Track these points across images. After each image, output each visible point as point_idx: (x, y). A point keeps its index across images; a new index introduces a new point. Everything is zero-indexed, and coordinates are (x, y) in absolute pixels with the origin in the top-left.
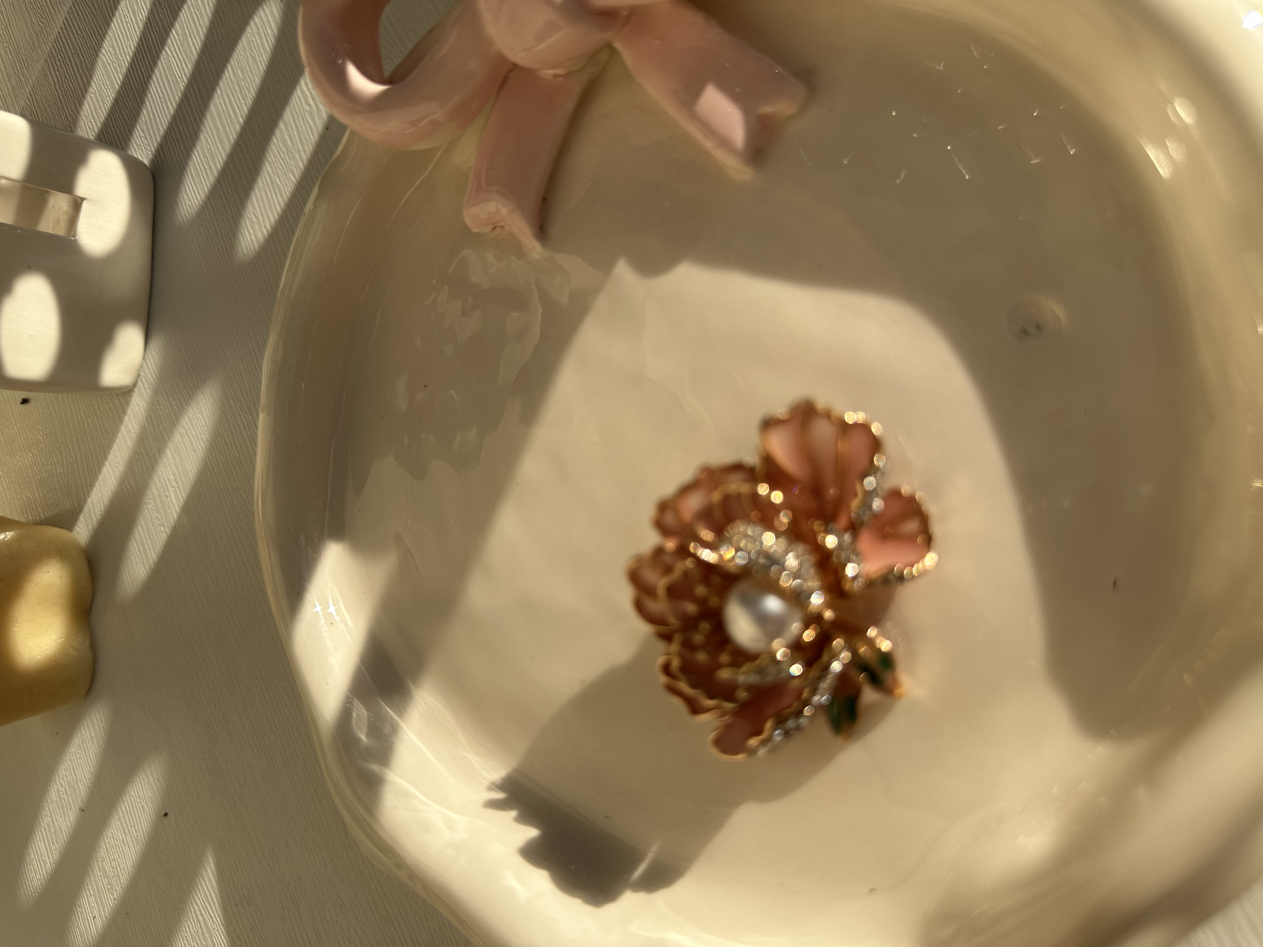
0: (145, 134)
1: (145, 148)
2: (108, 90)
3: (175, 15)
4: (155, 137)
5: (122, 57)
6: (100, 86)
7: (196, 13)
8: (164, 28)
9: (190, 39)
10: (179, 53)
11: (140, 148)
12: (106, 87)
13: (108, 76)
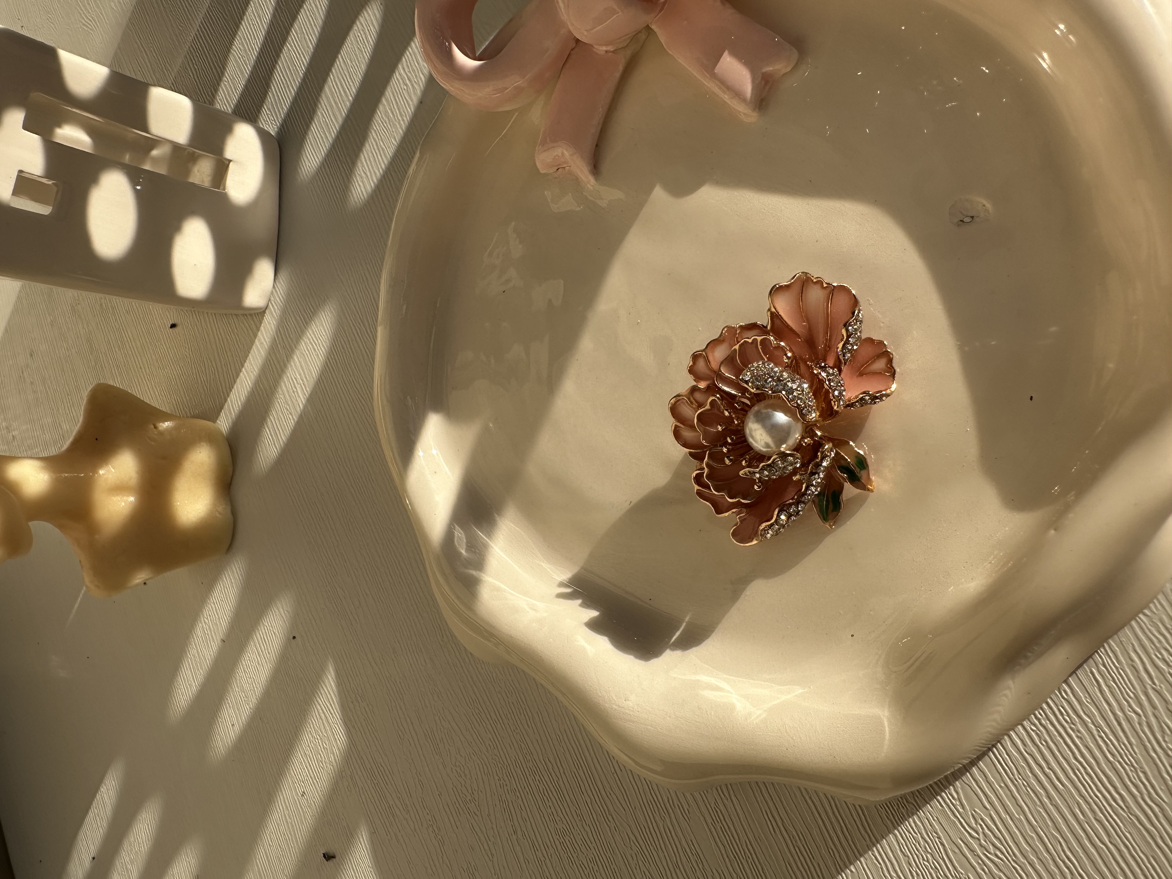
0: (271, 112)
1: (271, 123)
2: (239, 79)
3: (294, 18)
4: (280, 114)
5: (250, 51)
6: (232, 76)
7: (311, 16)
8: (285, 28)
9: (306, 36)
10: (298, 48)
11: (267, 123)
12: (238, 76)
13: (239, 67)
